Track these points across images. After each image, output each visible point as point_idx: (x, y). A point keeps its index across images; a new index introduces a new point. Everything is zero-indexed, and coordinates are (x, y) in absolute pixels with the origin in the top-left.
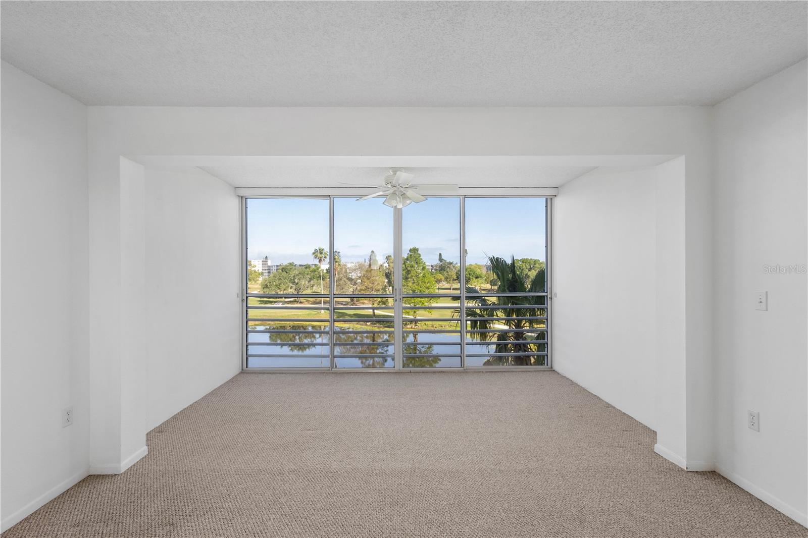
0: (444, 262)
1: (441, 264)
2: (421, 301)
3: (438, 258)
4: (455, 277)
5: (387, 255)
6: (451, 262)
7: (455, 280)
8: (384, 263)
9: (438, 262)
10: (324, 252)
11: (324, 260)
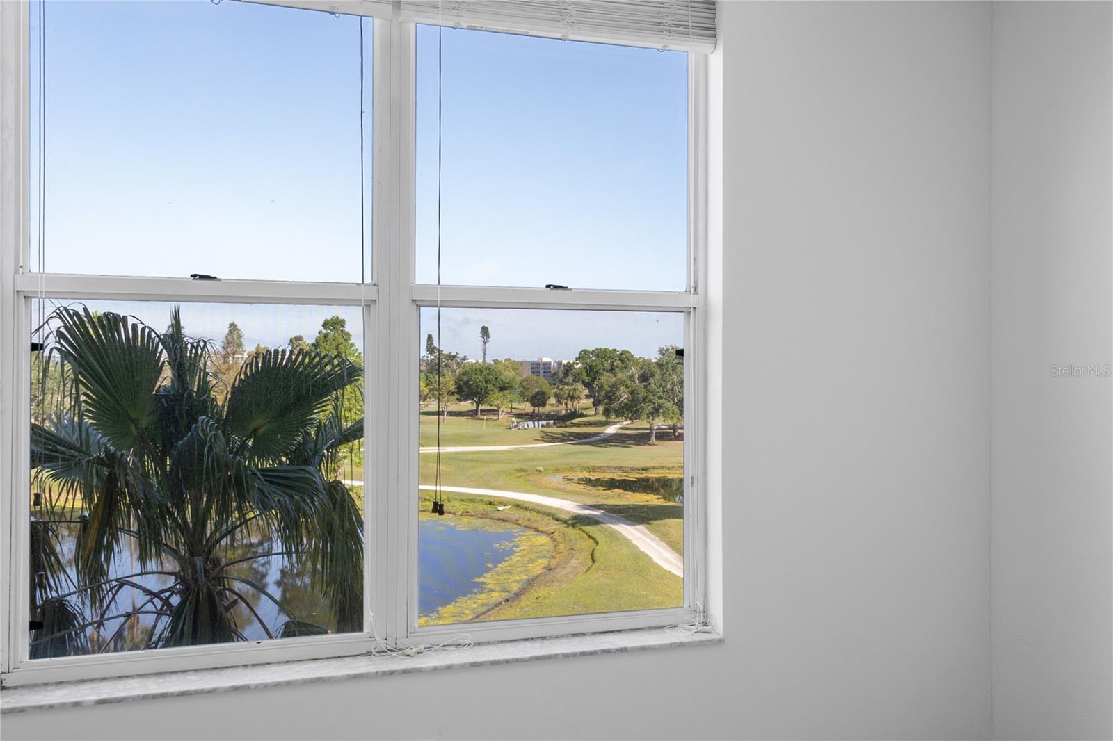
0: (437, 354)
1: (430, 357)
4: (453, 388)
6: (454, 354)
7: (453, 394)
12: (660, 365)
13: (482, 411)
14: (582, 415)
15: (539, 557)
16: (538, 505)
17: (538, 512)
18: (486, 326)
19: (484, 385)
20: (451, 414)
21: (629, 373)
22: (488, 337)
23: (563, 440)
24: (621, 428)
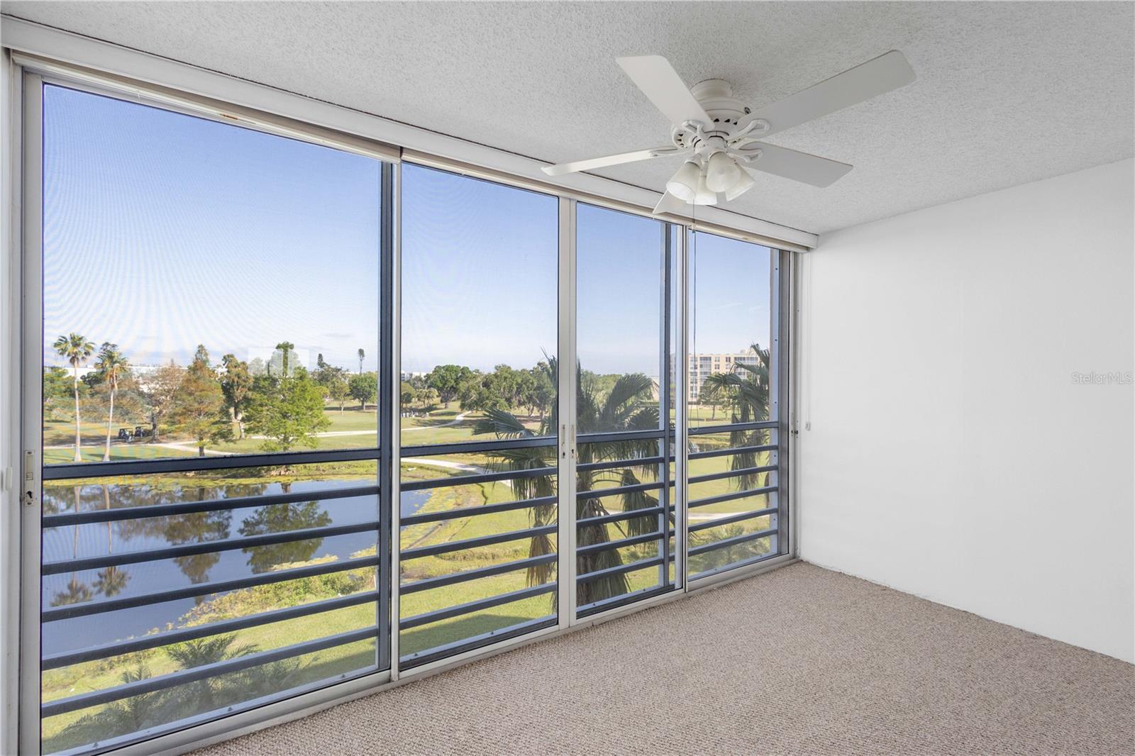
0: (326, 367)
1: (321, 370)
2: (298, 430)
3: (317, 361)
4: (348, 391)
5: (226, 354)
6: (339, 367)
7: (348, 395)
8: (219, 366)
9: (317, 367)
10: (83, 343)
11: (83, 358)
12: (496, 376)
13: (366, 407)
14: (436, 409)
15: (448, 498)
16: (435, 466)
17: (436, 470)
18: (362, 348)
19: (368, 389)
20: (346, 409)
21: (477, 381)
22: (363, 356)
23: (431, 425)
24: (465, 416)
